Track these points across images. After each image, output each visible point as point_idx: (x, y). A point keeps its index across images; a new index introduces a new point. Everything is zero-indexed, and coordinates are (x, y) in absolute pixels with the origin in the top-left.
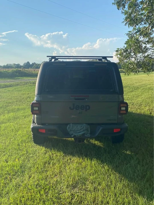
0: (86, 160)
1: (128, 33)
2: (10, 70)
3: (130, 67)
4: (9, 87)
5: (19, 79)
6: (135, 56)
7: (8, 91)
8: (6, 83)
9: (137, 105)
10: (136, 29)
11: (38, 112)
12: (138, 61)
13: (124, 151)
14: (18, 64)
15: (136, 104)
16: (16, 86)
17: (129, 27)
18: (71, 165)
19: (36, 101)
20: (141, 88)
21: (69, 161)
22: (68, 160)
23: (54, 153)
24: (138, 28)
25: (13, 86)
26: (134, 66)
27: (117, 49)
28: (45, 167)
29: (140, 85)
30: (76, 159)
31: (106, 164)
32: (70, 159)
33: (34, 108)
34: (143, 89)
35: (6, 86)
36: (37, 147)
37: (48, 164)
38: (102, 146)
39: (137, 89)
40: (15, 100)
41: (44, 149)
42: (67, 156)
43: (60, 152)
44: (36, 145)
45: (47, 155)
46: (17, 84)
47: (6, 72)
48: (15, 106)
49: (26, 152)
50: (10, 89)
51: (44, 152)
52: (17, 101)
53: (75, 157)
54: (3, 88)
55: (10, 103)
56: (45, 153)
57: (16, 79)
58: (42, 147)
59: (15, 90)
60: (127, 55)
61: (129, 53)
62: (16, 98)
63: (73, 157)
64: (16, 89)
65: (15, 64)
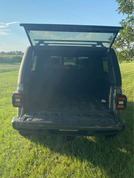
0: (76, 161)
1: (122, 21)
2: (11, 57)
3: (122, 56)
4: (7, 72)
5: (18, 64)
6: (128, 44)
7: (6, 75)
8: (5, 68)
9: (128, 92)
10: (130, 18)
11: (20, 104)
12: (131, 49)
13: (119, 149)
14: (21, 52)
15: (126, 92)
16: (14, 71)
17: (124, 14)
18: (57, 166)
19: (19, 91)
20: (131, 76)
21: (56, 161)
22: (54, 159)
23: (39, 148)
24: (131, 17)
25: (11, 71)
26: (126, 54)
27: (110, 38)
28: (27, 168)
29: (129, 73)
30: (63, 159)
31: (99, 167)
32: (57, 158)
33: (16, 99)
34: (132, 76)
35: (5, 71)
36: (23, 139)
37: (32, 165)
38: (94, 141)
39: (126, 76)
40: (10, 85)
41: (29, 142)
42: (54, 153)
43: (47, 148)
44: (22, 136)
45: (31, 152)
46: (15, 69)
47: (7, 58)
48: (9, 91)
49: (9, 146)
50: (8, 73)
51: (29, 146)
52: (12, 86)
53: (63, 155)
54: (2, 72)
55: (5, 87)
56: (30, 149)
57: (15, 64)
58: (27, 140)
59: (12, 75)
60: (120, 43)
61: (122, 41)
62: (12, 82)
63: (61, 155)
64: (14, 74)
65: (17, 51)
